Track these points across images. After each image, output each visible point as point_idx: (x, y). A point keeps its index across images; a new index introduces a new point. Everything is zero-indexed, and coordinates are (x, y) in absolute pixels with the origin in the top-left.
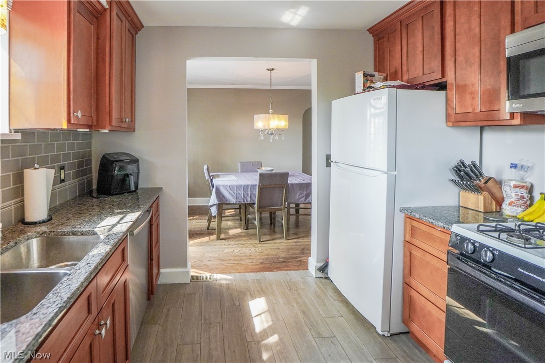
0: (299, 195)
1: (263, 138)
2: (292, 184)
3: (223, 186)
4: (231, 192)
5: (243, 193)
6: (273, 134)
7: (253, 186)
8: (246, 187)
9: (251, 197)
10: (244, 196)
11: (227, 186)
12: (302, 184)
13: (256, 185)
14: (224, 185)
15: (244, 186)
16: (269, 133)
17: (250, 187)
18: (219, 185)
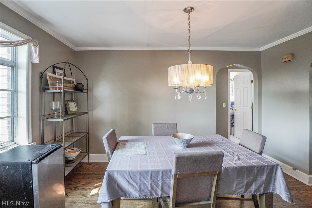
0: (236, 186)
1: (179, 97)
2: (226, 169)
3: (118, 172)
4: (131, 181)
5: (150, 183)
6: (192, 92)
7: (166, 173)
8: (154, 174)
9: (162, 189)
10: (152, 187)
11: (125, 172)
12: (242, 168)
13: (170, 171)
14: (120, 171)
15: (152, 172)
16: (188, 91)
17: (161, 174)
18: (113, 171)
